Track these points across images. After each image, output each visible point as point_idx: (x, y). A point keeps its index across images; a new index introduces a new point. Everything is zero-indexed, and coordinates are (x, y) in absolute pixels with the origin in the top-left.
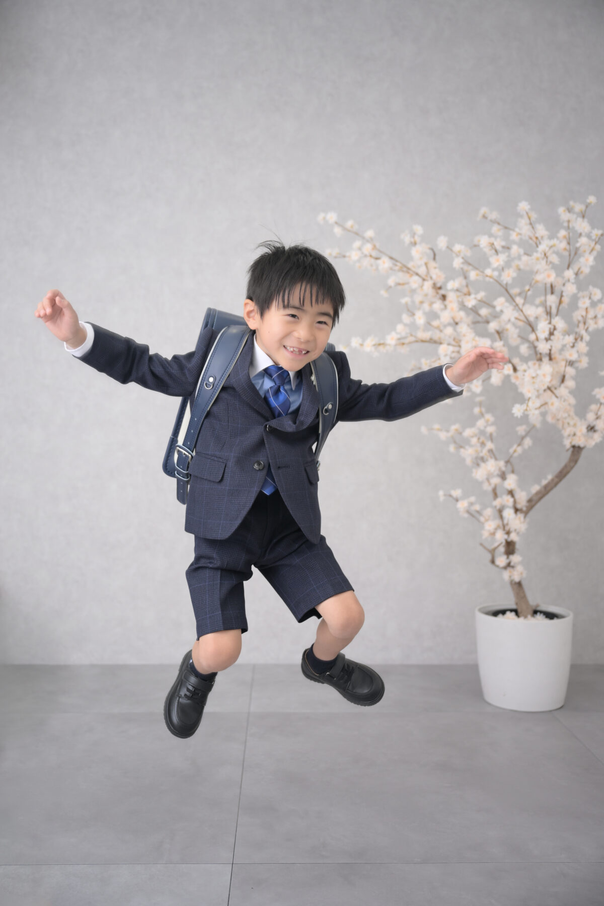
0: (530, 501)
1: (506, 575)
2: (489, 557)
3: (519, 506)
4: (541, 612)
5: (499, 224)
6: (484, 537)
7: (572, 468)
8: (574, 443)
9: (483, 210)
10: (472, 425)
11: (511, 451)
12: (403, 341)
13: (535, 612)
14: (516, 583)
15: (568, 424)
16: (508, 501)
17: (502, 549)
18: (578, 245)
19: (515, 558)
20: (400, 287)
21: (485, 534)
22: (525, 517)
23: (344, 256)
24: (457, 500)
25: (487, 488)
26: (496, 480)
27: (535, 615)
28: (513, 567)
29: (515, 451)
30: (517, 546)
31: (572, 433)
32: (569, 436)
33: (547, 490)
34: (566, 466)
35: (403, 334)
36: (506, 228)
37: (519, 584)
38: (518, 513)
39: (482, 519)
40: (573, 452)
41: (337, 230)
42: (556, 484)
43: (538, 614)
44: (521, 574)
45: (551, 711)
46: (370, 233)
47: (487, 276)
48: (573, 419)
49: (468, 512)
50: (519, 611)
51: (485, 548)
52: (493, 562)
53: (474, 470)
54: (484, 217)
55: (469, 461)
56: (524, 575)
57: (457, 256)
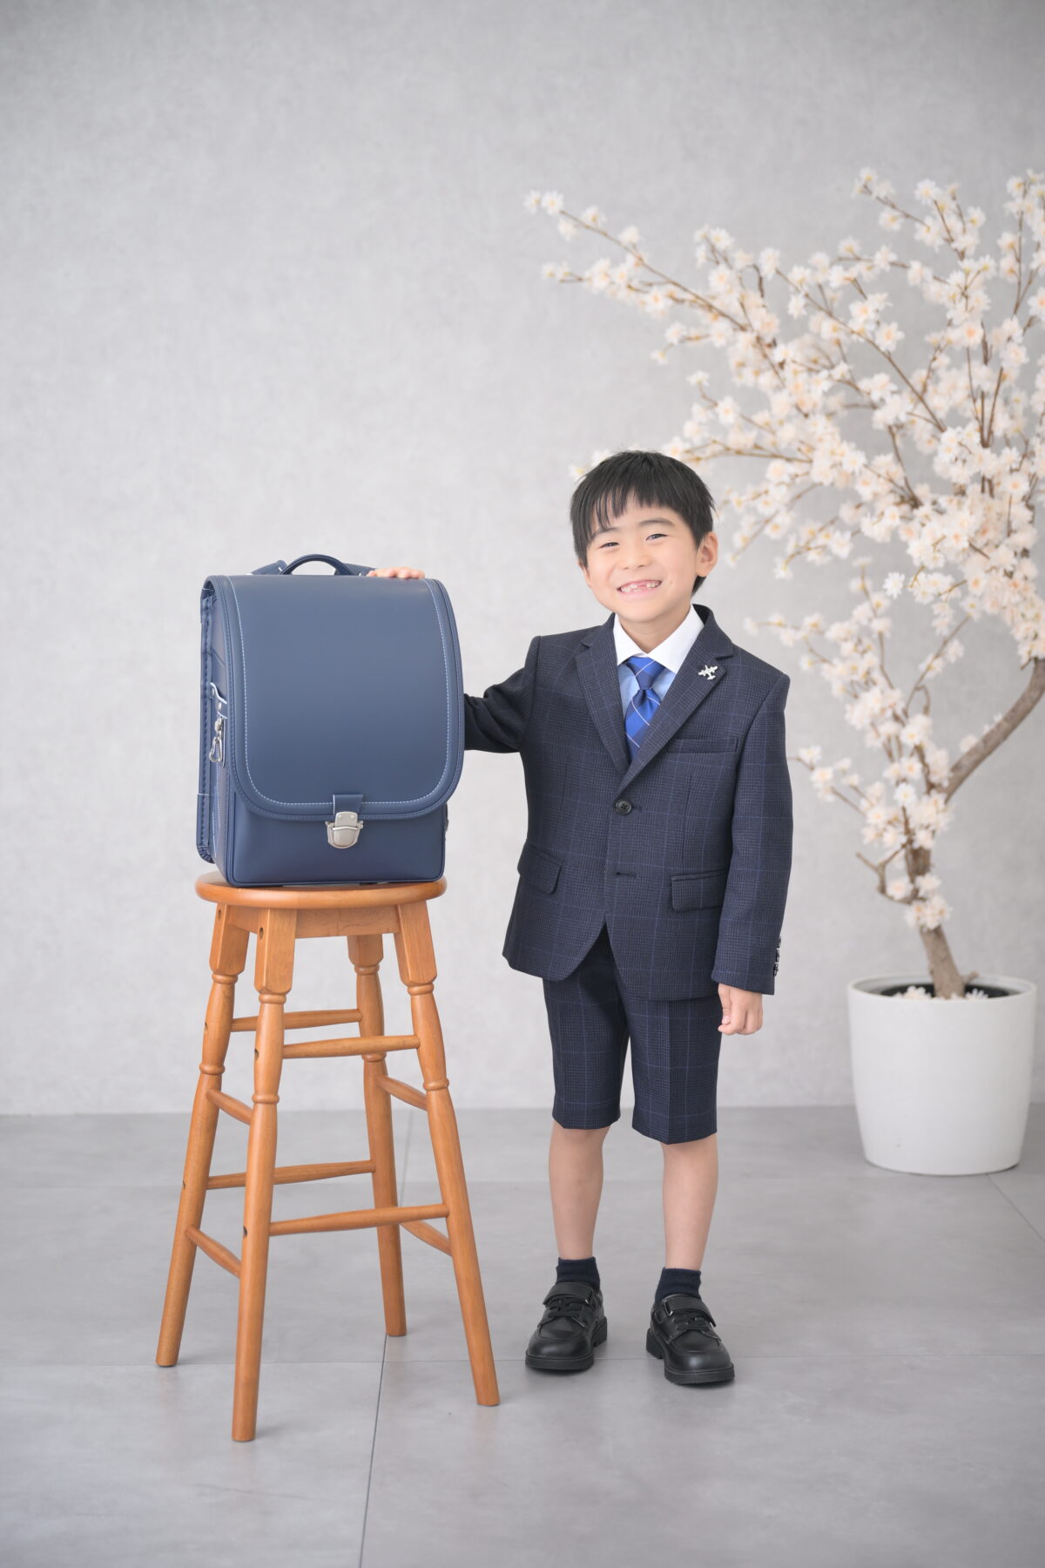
0: (956, 768)
1: (910, 915)
2: (874, 880)
3: (934, 779)
4: (979, 988)
5: (893, 207)
6: (866, 841)
7: (1035, 702)
8: (1034, 654)
9: (866, 173)
10: (844, 616)
11: (923, 667)
12: (698, 454)
13: (969, 989)
14: (929, 932)
15: (1023, 615)
16: (911, 768)
17: (900, 864)
18: (1034, 266)
19: (927, 883)
20: (689, 344)
21: (869, 834)
22: (946, 801)
23: (580, 280)
24: (812, 768)
25: (874, 743)
26: (889, 728)
27: (968, 995)
28: (923, 899)
29: (929, 668)
30: (934, 859)
31: (1032, 634)
32: (1026, 638)
33: (989, 746)
34: (1023, 699)
35: (697, 441)
36: (907, 216)
37: (938, 932)
38: (933, 792)
39: (864, 804)
40: (1036, 669)
41: (565, 228)
42: (1006, 735)
43: (975, 991)
44: (941, 912)
45: (987, 1174)
46: (630, 235)
47: (853, 332)
48: (1033, 605)
49: (835, 792)
50: (937, 987)
51: (866, 862)
52: (883, 889)
53: (848, 707)
54: (866, 189)
55: (837, 689)
56: (947, 916)
57: (797, 291)
